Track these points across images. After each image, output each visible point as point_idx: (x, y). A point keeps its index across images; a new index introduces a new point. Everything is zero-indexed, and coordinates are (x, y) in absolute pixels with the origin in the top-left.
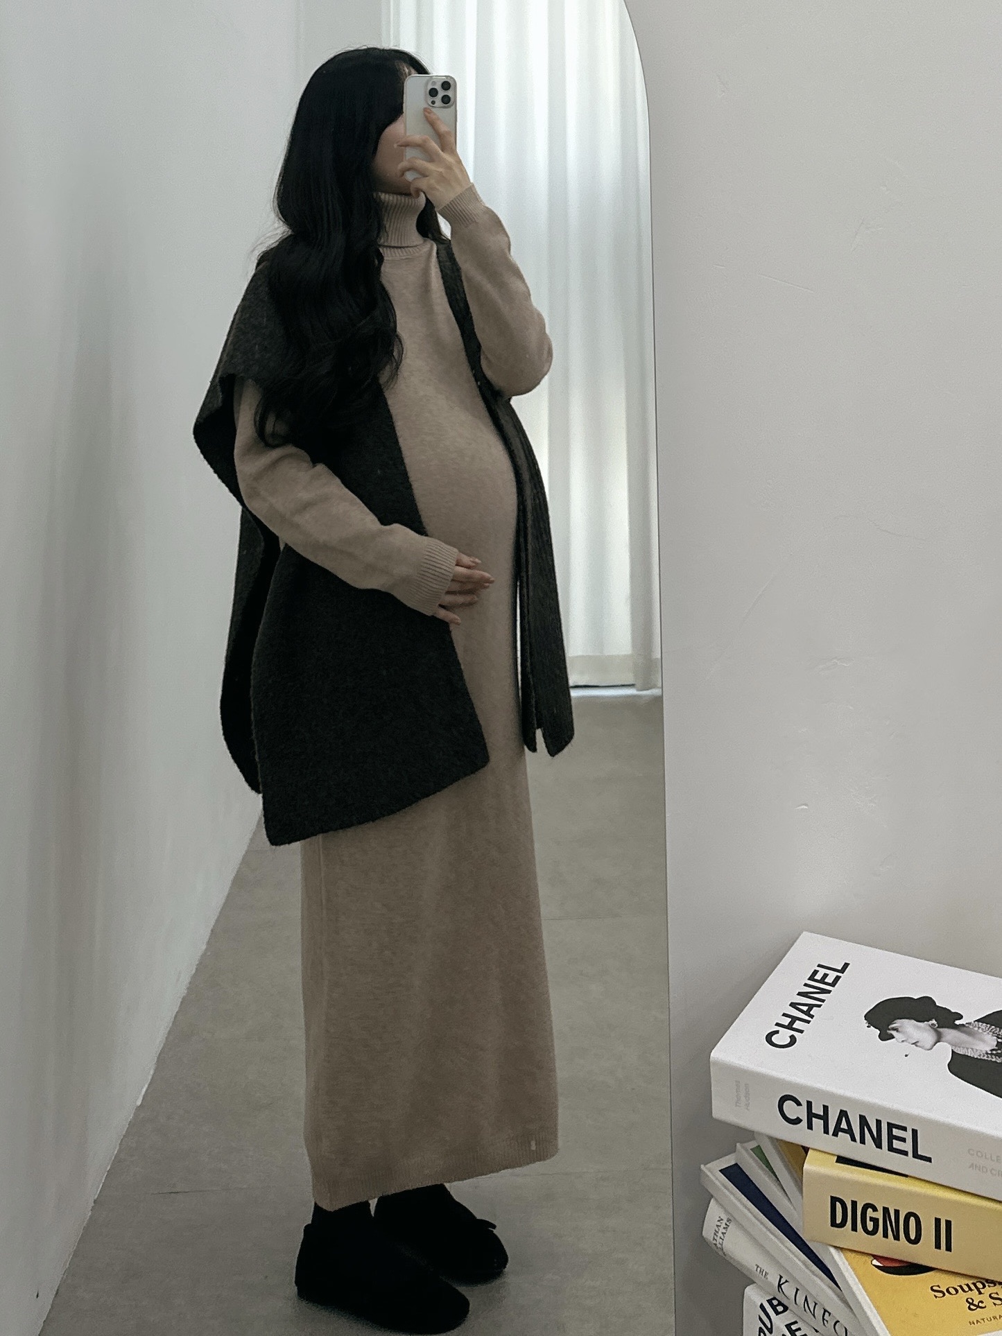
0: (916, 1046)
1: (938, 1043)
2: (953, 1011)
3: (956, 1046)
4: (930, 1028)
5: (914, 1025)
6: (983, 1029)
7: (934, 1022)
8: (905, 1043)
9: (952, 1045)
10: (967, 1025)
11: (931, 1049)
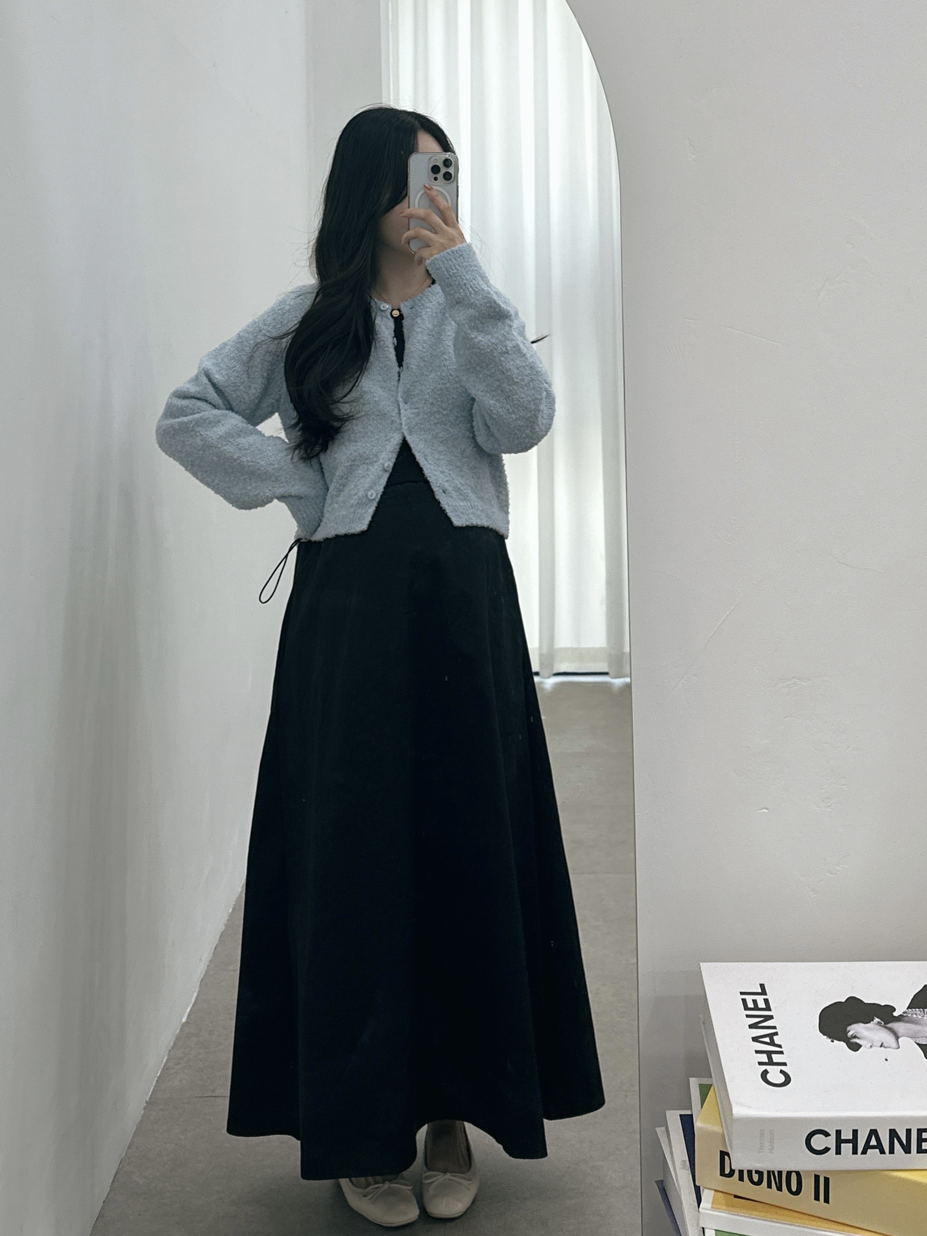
0: (885, 1047)
1: (899, 1040)
2: (883, 1004)
3: (915, 1038)
4: (878, 1027)
5: (865, 1028)
6: (920, 1015)
7: (877, 1020)
8: (874, 1048)
9: (912, 1037)
10: (905, 1015)
11: (899, 1047)
